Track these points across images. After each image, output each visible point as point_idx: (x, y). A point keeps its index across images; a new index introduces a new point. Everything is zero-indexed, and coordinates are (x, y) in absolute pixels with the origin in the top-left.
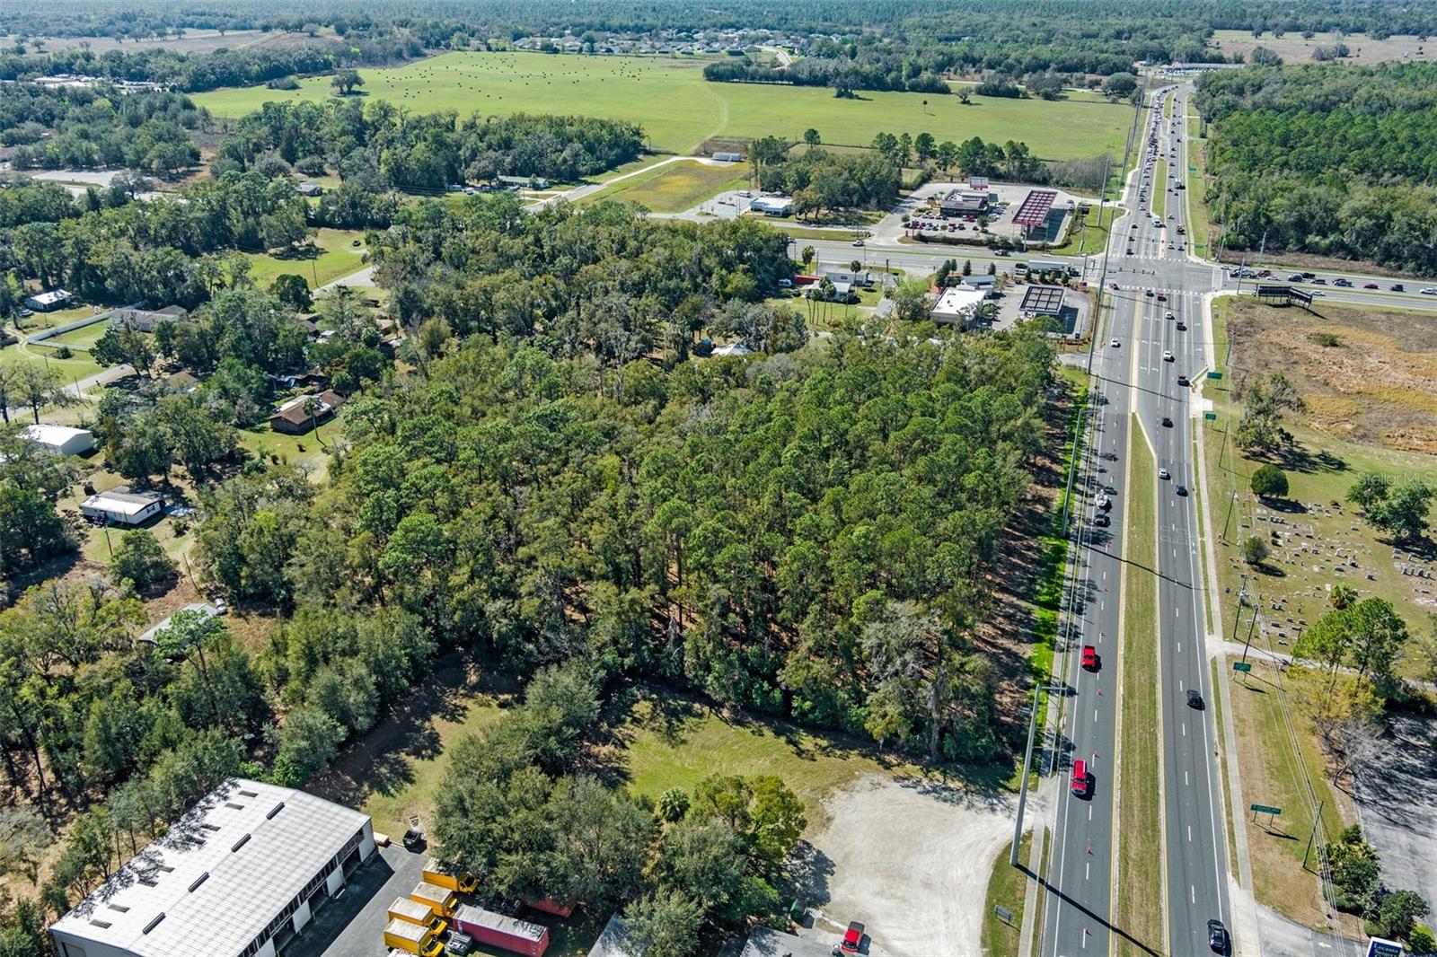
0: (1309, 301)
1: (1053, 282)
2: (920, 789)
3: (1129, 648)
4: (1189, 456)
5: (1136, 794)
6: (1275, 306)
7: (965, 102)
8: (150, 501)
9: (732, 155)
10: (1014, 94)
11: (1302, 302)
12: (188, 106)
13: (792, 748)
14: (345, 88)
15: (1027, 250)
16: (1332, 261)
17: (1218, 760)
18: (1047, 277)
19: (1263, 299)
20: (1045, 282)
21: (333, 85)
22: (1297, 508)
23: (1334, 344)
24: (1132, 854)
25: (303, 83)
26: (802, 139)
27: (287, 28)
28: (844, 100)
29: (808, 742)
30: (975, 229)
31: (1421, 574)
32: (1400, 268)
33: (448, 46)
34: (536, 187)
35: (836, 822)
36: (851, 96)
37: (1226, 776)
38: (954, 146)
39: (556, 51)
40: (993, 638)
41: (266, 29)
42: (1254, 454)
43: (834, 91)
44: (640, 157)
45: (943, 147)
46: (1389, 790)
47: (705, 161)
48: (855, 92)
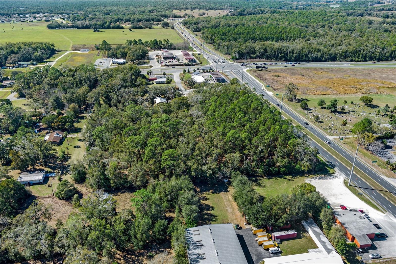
0: (267, 68)
2: (318, 179)
3: (317, 142)
6: (260, 70)
7: (131, 31)
9: (86, 49)
10: (141, 28)
11: (265, 69)
13: (287, 180)
15: (194, 65)
16: (258, 60)
18: (208, 71)
19: (257, 69)
22: (311, 109)
23: (279, 77)
28: (96, 32)
29: (288, 177)
30: (176, 62)
32: (272, 60)
36: (98, 31)
38: (148, 42)
42: (291, 101)
43: (93, 30)
44: (56, 52)
45: (145, 42)
47: (79, 52)
48: (99, 30)
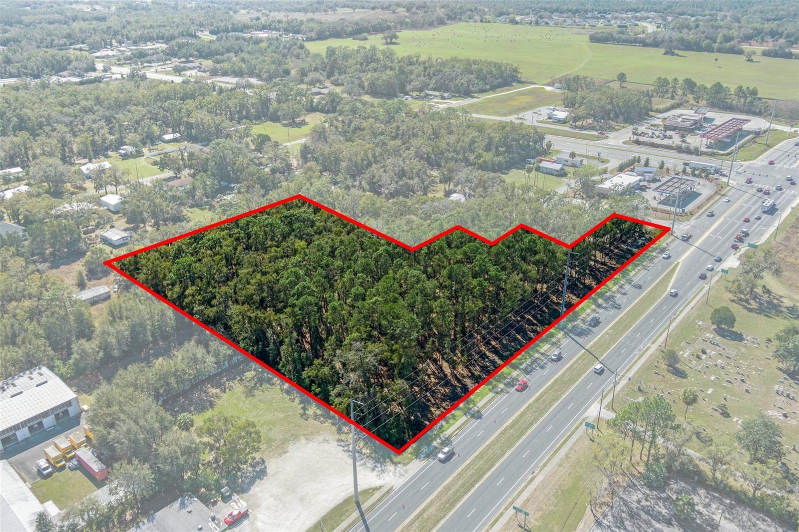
1: (699, 176)
2: (346, 448)
4: (692, 294)
5: (461, 482)
7: (748, 60)
8: (126, 235)
12: (302, 47)
13: (302, 411)
14: (389, 41)
15: (701, 154)
17: (531, 477)
20: (694, 175)
21: (382, 38)
22: (739, 337)
24: (425, 515)
25: (370, 37)
26: (615, 78)
27: (383, 9)
29: (312, 410)
31: (788, 396)
33: (460, 19)
34: (443, 98)
35: (288, 454)
36: (673, 54)
37: (526, 487)
39: (517, 23)
40: (464, 377)
41: (373, 8)
42: (741, 299)
43: (663, 51)
44: (514, 84)
45: (698, 87)
46: (626, 523)
47: (548, 88)
48: (676, 51)
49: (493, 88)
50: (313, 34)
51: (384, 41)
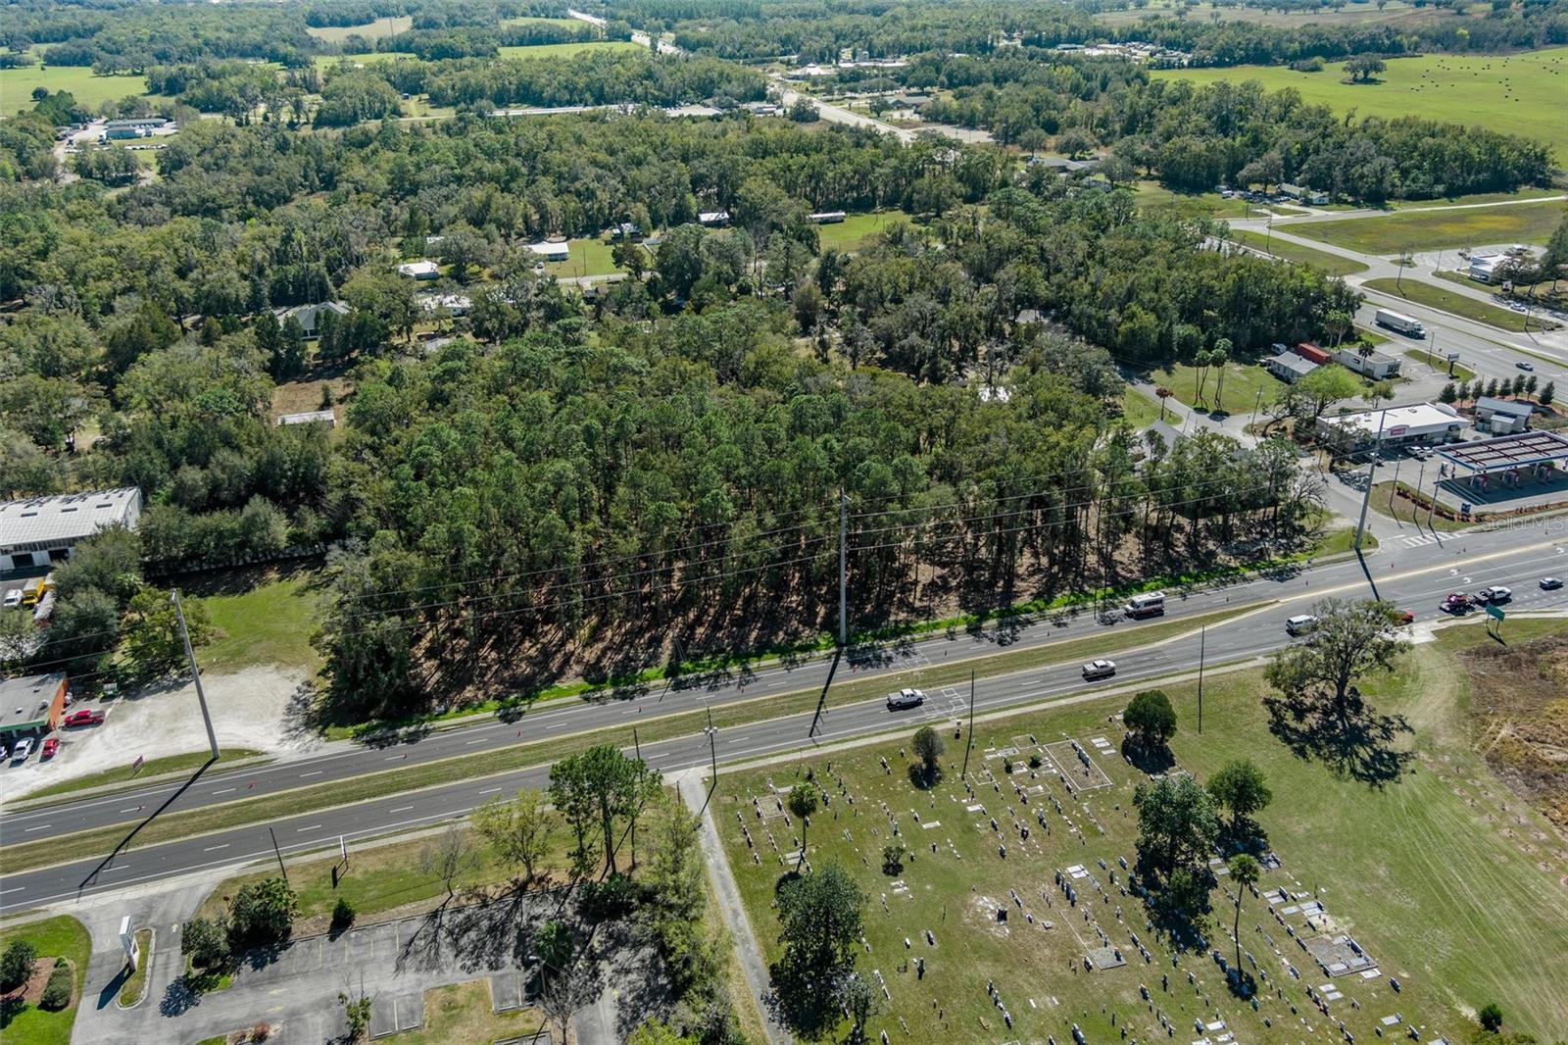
14: (1361, 75)
21: (1348, 70)
34: (1306, 202)
49: (1453, 193)
50: (1208, 56)
51: (1349, 75)
